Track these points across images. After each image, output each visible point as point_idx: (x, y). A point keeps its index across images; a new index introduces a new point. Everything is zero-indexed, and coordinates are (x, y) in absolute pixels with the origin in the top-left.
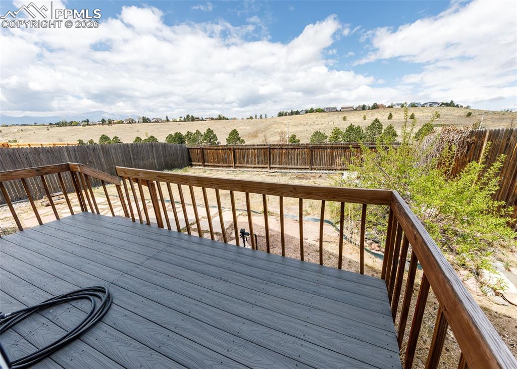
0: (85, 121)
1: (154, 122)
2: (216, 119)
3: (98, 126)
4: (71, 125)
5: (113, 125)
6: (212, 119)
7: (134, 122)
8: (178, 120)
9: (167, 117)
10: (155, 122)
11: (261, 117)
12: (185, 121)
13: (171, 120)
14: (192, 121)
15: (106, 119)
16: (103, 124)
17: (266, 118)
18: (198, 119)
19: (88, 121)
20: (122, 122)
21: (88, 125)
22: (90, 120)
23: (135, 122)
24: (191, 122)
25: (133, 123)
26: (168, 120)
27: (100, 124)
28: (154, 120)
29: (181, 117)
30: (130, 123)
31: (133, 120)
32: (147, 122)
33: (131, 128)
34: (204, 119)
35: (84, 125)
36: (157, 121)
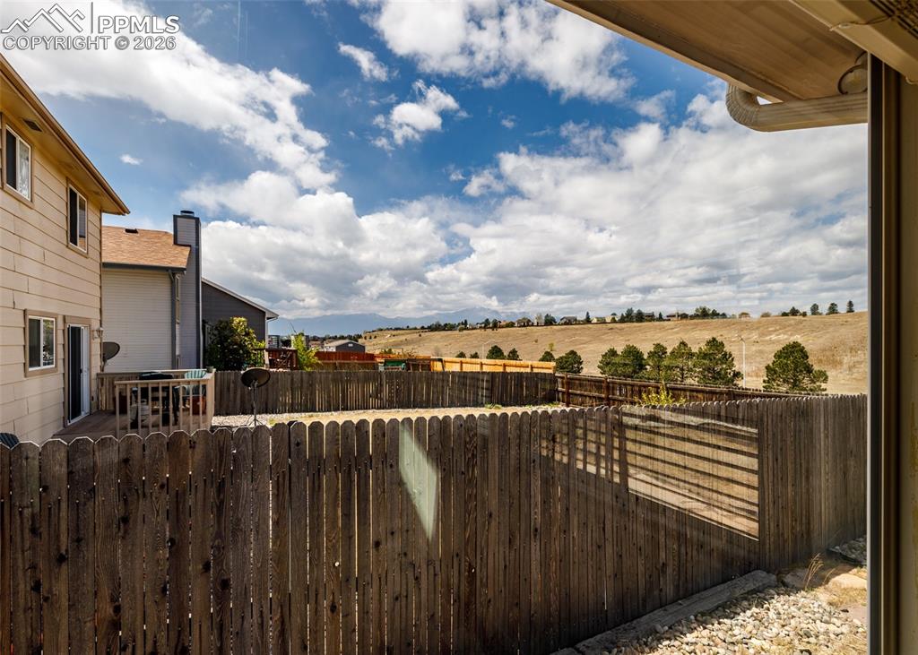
0: (462, 324)
1: (562, 324)
2: (692, 317)
3: (479, 331)
4: (444, 330)
5: (499, 330)
6: (684, 316)
7: (530, 324)
8: (608, 320)
9: (588, 313)
10: (566, 324)
11: (833, 309)
12: (623, 320)
13: (595, 321)
14: (637, 321)
15: (491, 321)
16: (485, 328)
17: (851, 310)
18: (651, 317)
19: (466, 323)
20: (511, 325)
21: (466, 329)
22: (468, 323)
23: (533, 325)
24: (635, 324)
25: (528, 325)
26: (588, 321)
27: (480, 327)
28: (563, 322)
29: (615, 314)
30: (524, 326)
31: (529, 321)
32: (551, 324)
33: (525, 334)
34: (664, 317)
35: (461, 330)
36: (569, 322)
